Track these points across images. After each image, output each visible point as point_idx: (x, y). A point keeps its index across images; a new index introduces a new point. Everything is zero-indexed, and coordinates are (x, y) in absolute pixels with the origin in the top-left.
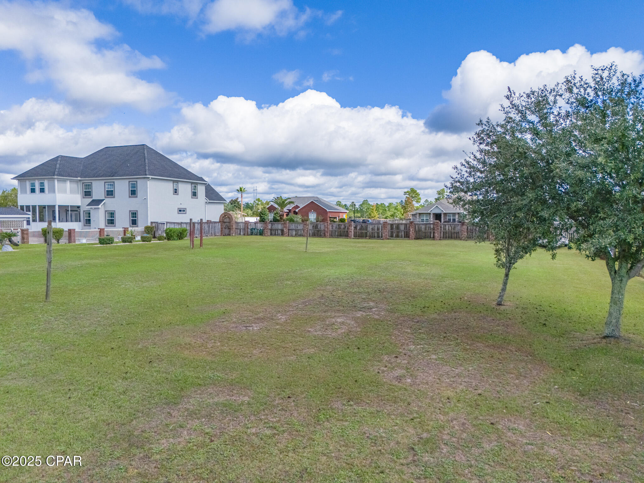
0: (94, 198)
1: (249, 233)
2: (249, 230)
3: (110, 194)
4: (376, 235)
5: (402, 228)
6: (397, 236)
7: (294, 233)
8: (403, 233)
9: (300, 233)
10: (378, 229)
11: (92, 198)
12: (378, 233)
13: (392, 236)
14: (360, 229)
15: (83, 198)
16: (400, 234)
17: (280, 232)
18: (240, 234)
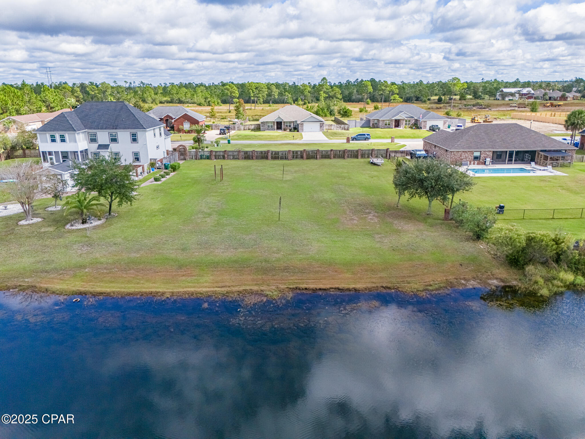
0: (100, 143)
1: (199, 158)
2: (199, 156)
3: (114, 140)
4: (284, 157)
5: (299, 153)
6: (296, 158)
7: (232, 157)
8: (300, 156)
9: (235, 157)
10: (285, 154)
11: (98, 143)
12: (285, 157)
13: (293, 158)
14: (275, 154)
15: (90, 143)
16: (298, 157)
17: (221, 157)
18: (192, 158)
